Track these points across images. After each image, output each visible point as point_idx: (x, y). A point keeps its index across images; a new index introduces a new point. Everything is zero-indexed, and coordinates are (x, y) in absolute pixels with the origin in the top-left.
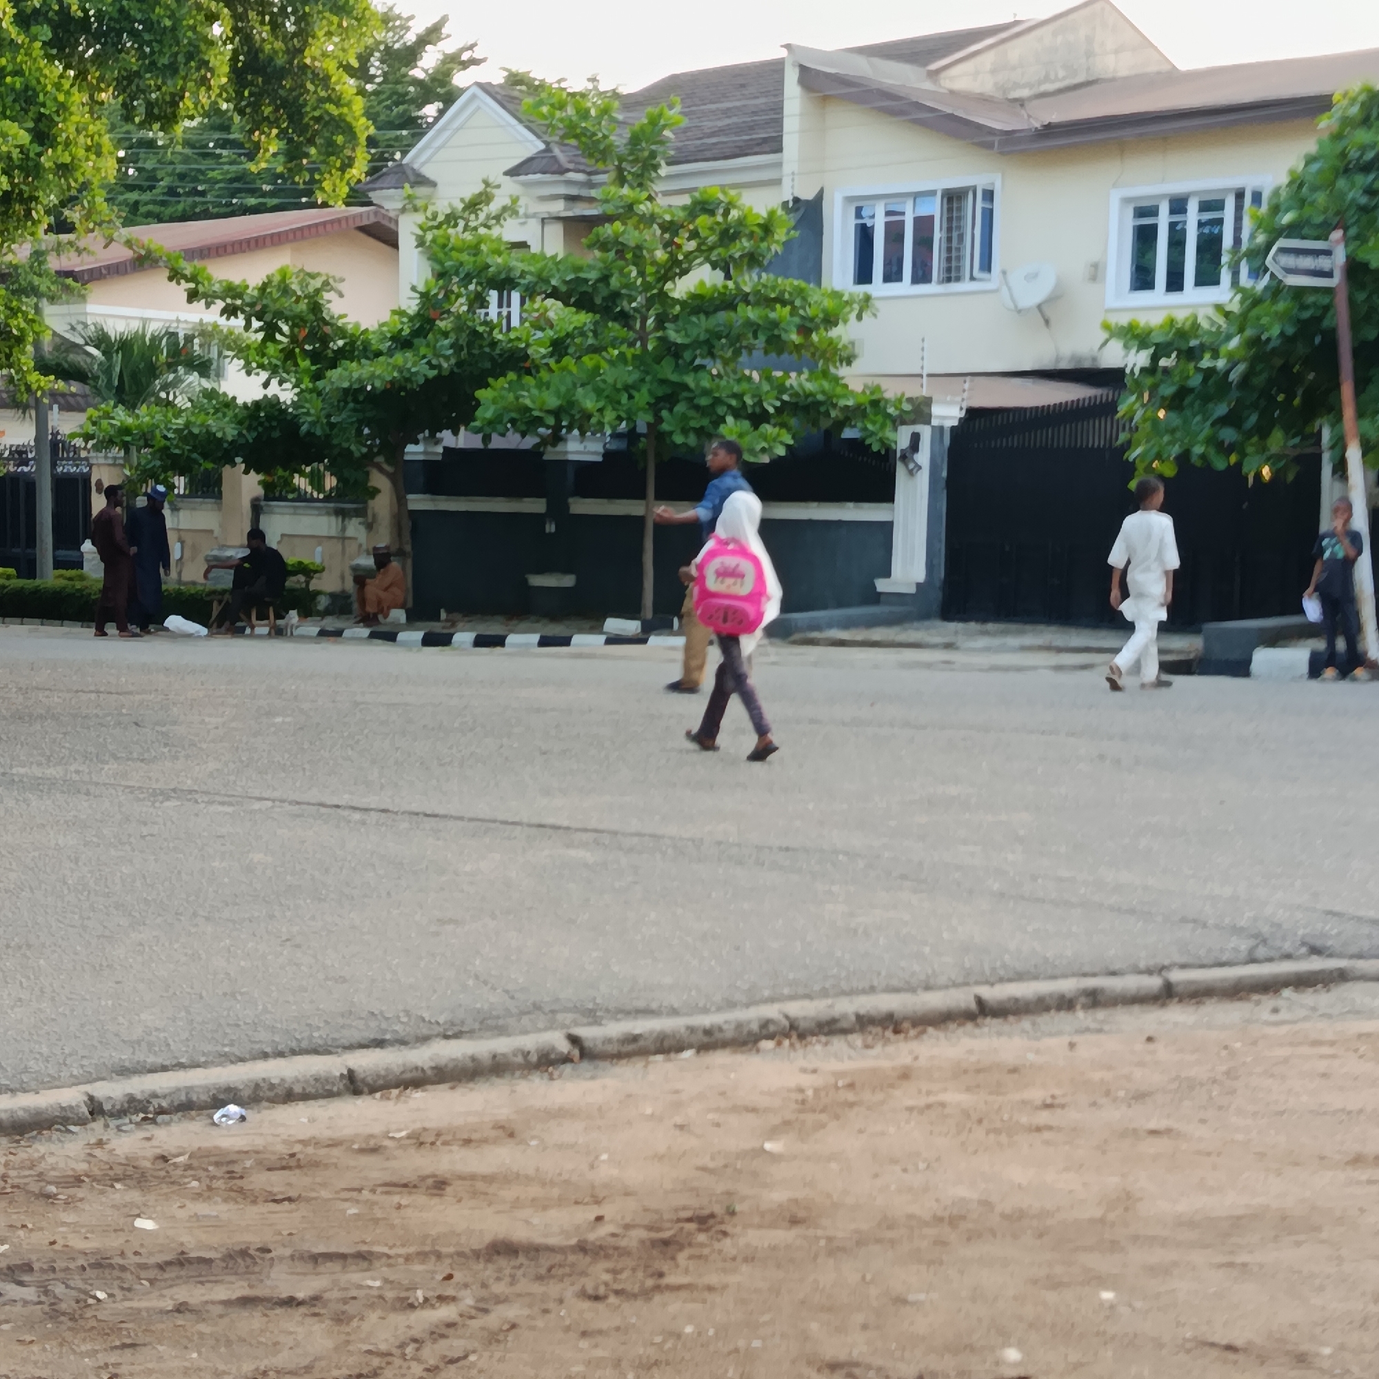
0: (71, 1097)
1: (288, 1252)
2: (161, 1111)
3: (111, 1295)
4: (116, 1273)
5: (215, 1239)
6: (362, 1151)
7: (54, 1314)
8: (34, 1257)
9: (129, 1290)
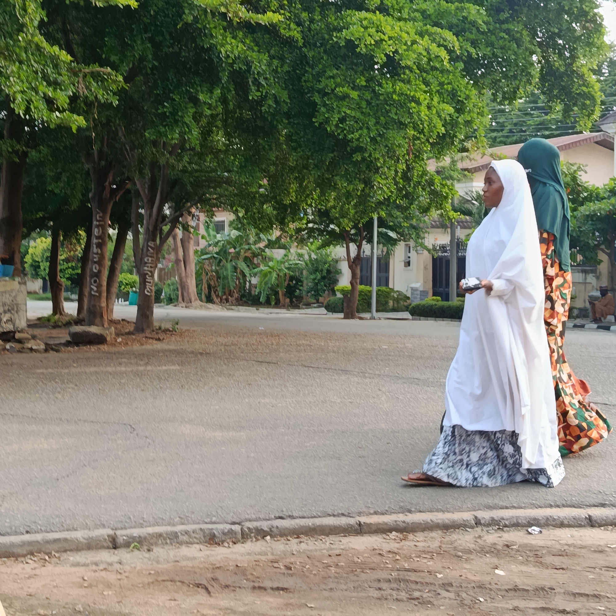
0: (468, 516)
1: (562, 591)
2: (506, 526)
3: (485, 600)
4: (488, 591)
5: (530, 581)
6: (595, 551)
7: (462, 604)
8: (453, 581)
9: (493, 599)
